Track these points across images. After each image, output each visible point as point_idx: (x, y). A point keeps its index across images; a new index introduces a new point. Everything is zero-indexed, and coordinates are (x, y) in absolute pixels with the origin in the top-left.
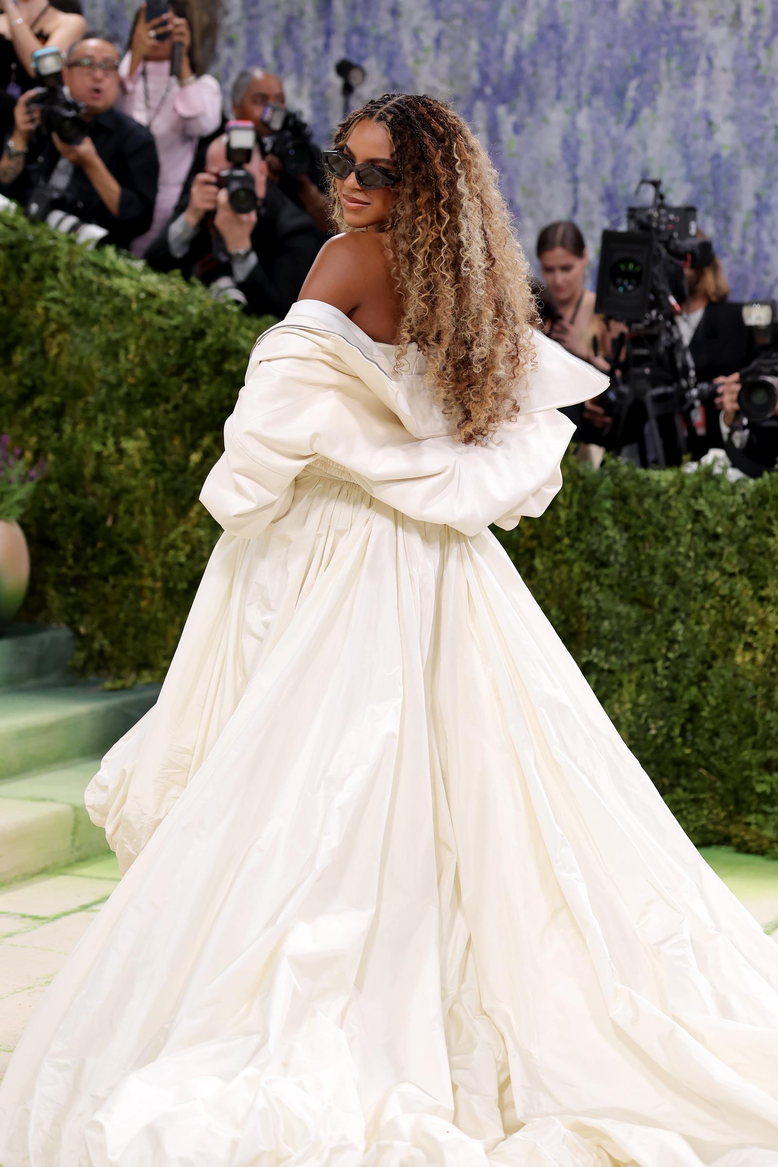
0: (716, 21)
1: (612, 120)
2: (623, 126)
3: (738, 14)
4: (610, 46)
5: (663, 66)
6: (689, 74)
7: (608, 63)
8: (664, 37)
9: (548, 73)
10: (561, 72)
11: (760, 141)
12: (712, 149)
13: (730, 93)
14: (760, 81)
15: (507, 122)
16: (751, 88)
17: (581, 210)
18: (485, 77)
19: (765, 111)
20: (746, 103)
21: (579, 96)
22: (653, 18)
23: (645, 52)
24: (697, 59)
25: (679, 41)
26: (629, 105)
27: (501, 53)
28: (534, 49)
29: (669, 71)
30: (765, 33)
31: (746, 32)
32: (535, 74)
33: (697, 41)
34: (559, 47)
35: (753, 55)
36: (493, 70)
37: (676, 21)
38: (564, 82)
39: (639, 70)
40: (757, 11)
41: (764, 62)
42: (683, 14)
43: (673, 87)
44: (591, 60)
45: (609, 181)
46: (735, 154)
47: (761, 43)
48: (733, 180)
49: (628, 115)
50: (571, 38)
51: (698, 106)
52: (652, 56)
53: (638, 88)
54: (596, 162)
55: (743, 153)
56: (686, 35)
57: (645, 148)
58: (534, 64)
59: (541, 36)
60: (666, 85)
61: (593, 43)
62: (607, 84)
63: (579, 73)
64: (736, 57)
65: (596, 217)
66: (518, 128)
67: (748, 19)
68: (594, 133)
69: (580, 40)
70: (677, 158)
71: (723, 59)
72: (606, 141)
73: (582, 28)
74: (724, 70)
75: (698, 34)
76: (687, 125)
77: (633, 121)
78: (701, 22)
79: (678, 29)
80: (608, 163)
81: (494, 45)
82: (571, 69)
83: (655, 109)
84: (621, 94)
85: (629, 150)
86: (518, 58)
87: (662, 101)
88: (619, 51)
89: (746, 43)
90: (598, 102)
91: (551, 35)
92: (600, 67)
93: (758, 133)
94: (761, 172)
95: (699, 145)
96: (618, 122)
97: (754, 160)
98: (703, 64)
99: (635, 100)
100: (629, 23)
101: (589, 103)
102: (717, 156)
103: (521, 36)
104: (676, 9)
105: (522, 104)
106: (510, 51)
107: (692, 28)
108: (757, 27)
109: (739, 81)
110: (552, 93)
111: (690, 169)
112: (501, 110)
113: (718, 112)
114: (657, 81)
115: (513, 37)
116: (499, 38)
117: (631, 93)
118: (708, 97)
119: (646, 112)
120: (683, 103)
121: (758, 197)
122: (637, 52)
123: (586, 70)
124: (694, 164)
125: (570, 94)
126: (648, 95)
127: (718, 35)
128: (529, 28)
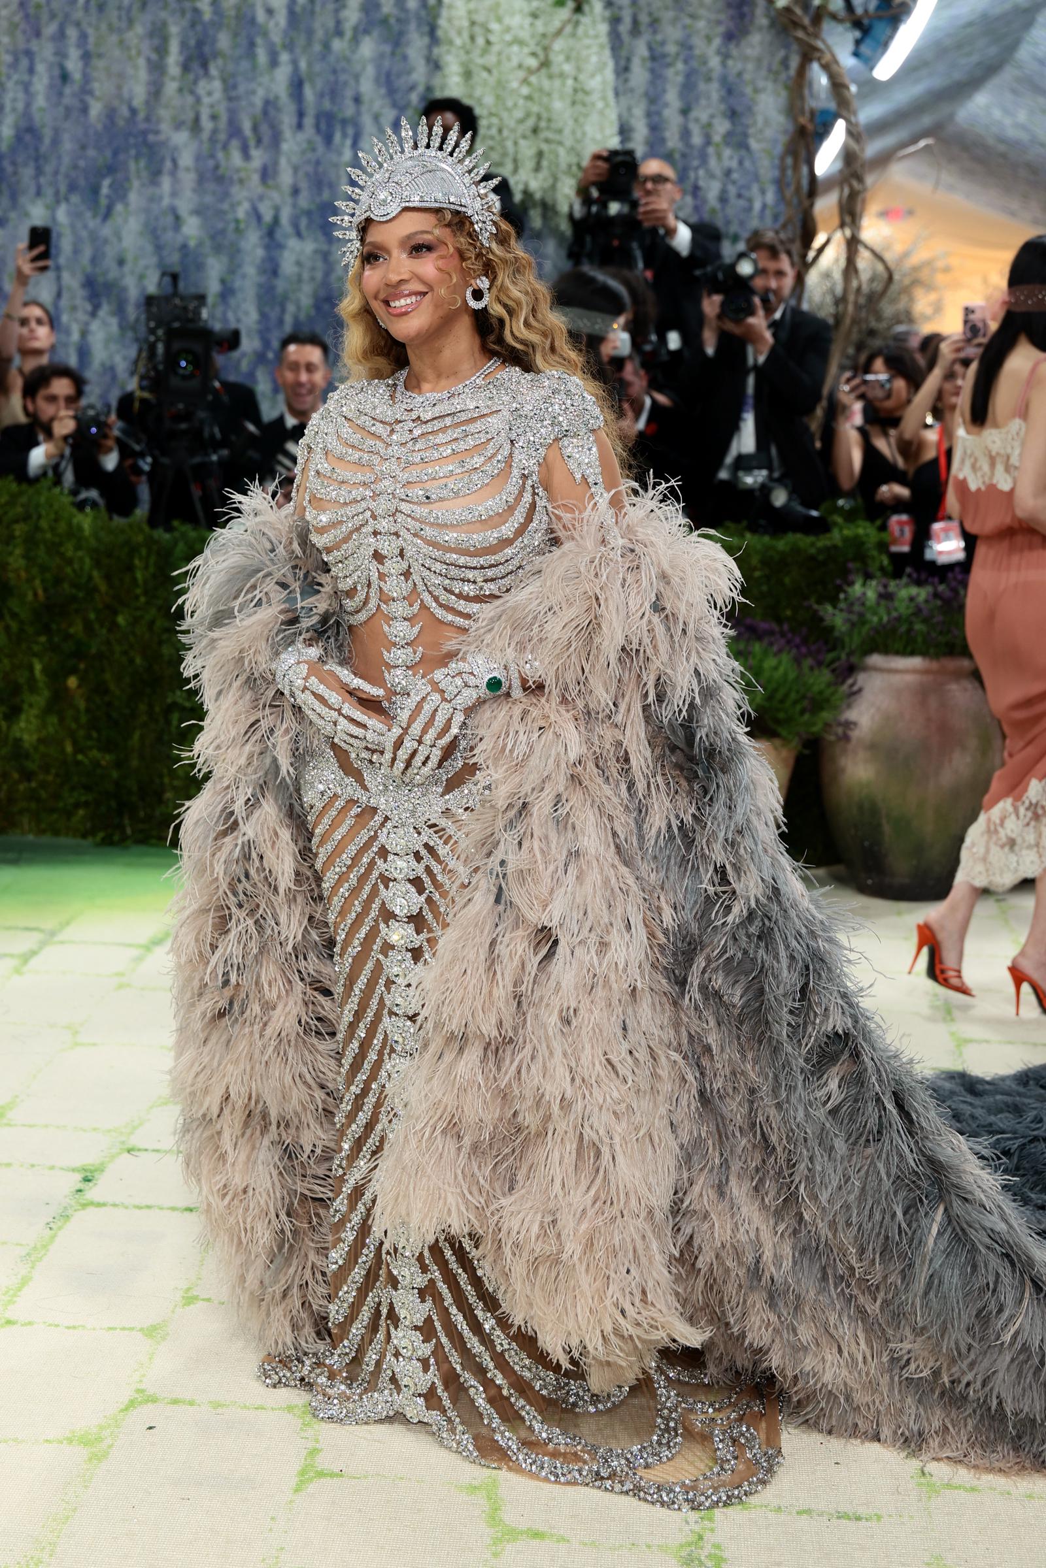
0: (178, 125)
1: (88, 214)
2: (98, 220)
3: (197, 120)
4: (83, 147)
5: (132, 166)
6: (155, 174)
7: (82, 163)
8: (132, 141)
9: (27, 173)
10: (39, 171)
11: (223, 232)
12: (179, 240)
13: (195, 191)
14: (220, 179)
16: (211, 186)
17: (65, 296)
19: (225, 206)
20: (208, 199)
21: (57, 193)
22: (121, 123)
23: (115, 153)
24: (163, 160)
25: (145, 143)
26: (104, 202)
28: (13, 150)
29: (138, 171)
30: (222, 137)
31: (205, 135)
32: (15, 173)
33: (163, 144)
34: (37, 149)
35: (212, 156)
37: (143, 126)
38: (42, 180)
39: (111, 169)
40: (214, 117)
41: (223, 163)
42: (148, 119)
43: (143, 185)
44: (66, 160)
45: (89, 269)
46: (200, 244)
47: (219, 146)
48: (200, 267)
49: (103, 210)
50: (47, 141)
51: (166, 202)
52: (122, 157)
53: (111, 186)
54: (76, 251)
55: (208, 243)
56: (151, 138)
57: (120, 239)
58: (14, 163)
59: (18, 138)
60: (136, 184)
61: (67, 145)
62: (82, 182)
63: (56, 173)
64: (198, 158)
65: (78, 302)
66: (2, 222)
67: (207, 124)
68: (73, 226)
69: (56, 142)
70: (149, 248)
71: (186, 159)
72: (84, 234)
73: (57, 132)
74: (188, 169)
75: (162, 137)
76: (157, 219)
77: (108, 214)
78: (165, 127)
79: (144, 133)
80: (87, 253)
82: (49, 169)
83: (127, 205)
84: (95, 190)
85: (106, 241)
87: (133, 197)
88: (91, 152)
89: (206, 146)
90: (75, 199)
91: (28, 138)
92: (75, 167)
93: (220, 225)
94: (225, 259)
95: (169, 236)
96: (94, 216)
97: (218, 249)
98: (168, 164)
99: (108, 197)
100: (99, 127)
101: (67, 200)
102: (184, 247)
104: (141, 115)
105: (4, 201)
107: (157, 132)
108: (215, 131)
109: (201, 180)
110: (32, 190)
111: (161, 259)
113: (184, 206)
114: (127, 179)
117: (105, 190)
118: (174, 194)
119: (119, 207)
120: (152, 199)
121: (223, 281)
122: (108, 154)
123: (63, 169)
124: (165, 253)
125: (49, 192)
126: (120, 192)
127: (181, 138)
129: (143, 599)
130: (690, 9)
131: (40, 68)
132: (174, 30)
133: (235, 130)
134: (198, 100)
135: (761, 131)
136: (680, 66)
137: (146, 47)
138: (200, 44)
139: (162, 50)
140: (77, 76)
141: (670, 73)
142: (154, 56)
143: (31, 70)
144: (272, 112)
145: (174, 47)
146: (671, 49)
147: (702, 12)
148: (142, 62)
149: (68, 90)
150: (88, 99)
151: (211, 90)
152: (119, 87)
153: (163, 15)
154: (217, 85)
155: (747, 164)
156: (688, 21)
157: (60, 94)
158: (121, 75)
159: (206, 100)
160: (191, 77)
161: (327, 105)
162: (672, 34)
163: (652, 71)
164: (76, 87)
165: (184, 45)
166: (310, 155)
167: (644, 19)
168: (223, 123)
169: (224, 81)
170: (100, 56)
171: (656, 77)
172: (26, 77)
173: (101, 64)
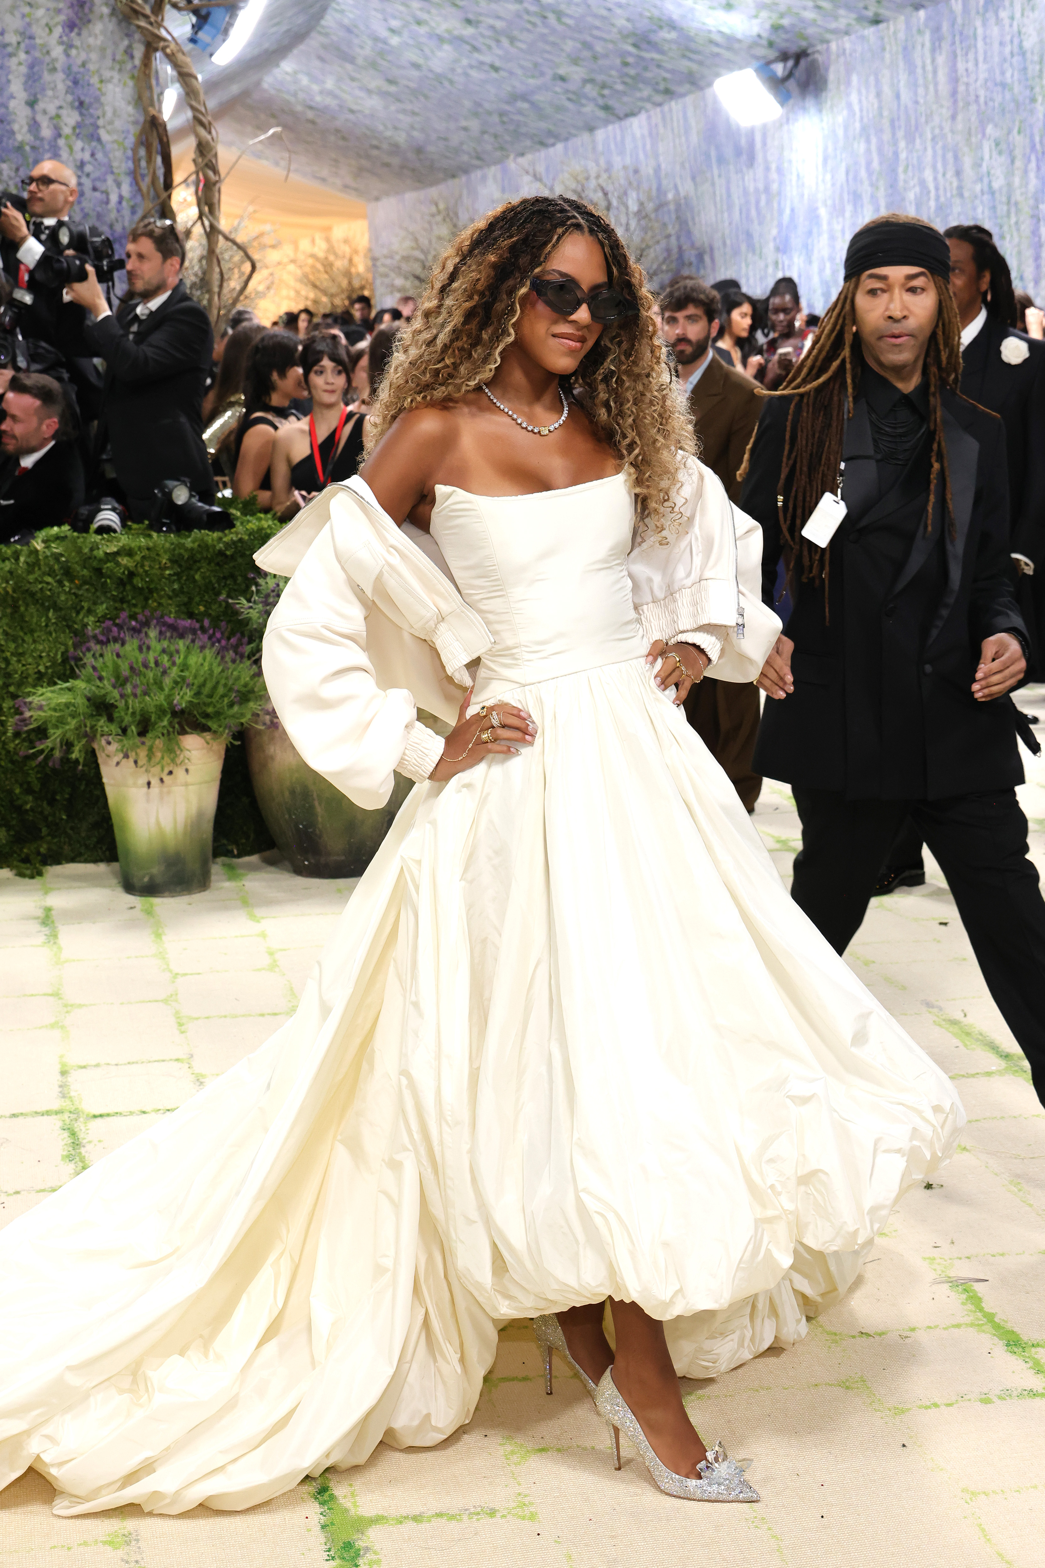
135: (111, 123)
136: (22, 56)
155: (99, 156)
156: (27, 10)
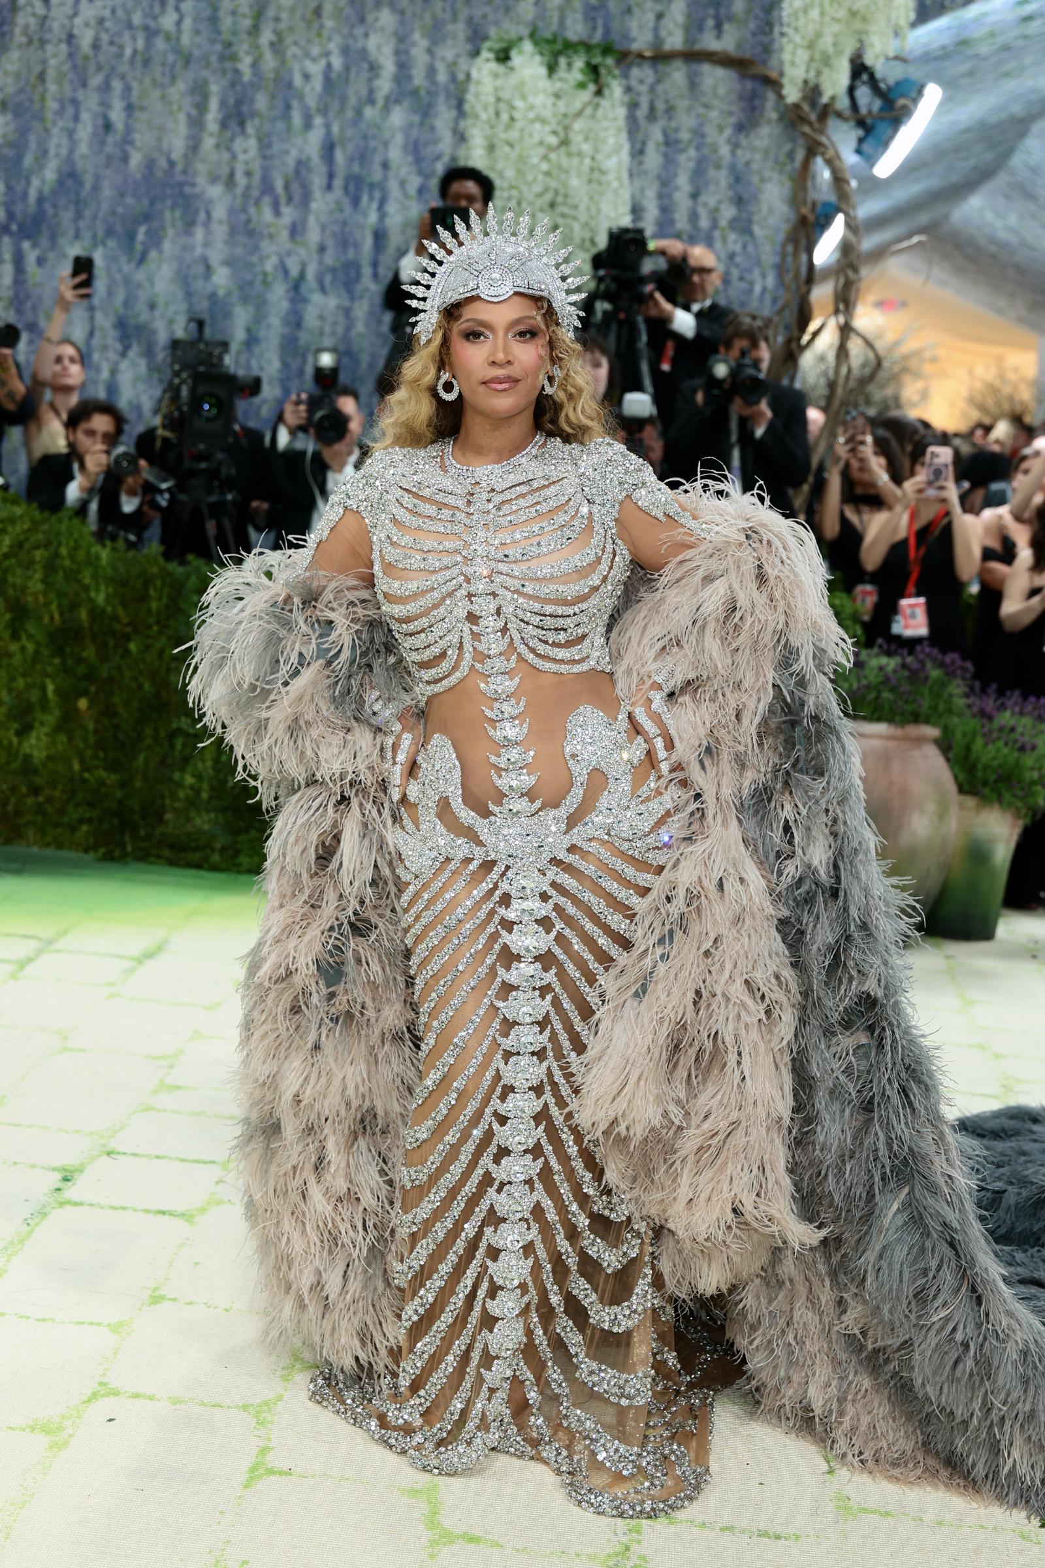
0: (214, 179)
1: (124, 259)
2: (133, 265)
3: (232, 175)
4: (122, 195)
5: (168, 215)
6: (189, 224)
7: (120, 210)
8: (169, 191)
9: (67, 216)
10: (79, 216)
11: (251, 284)
12: (209, 288)
13: (226, 242)
14: (251, 233)
15: (31, 256)
16: (242, 239)
17: (98, 335)
18: (11, 215)
19: (254, 259)
20: (239, 251)
21: (94, 237)
22: (159, 174)
23: (152, 203)
24: (197, 212)
25: (182, 195)
26: (139, 248)
27: (25, 195)
28: (54, 193)
29: (173, 221)
30: (255, 193)
31: (239, 190)
32: (56, 215)
33: (198, 196)
34: (77, 194)
35: (244, 210)
36: (18, 209)
37: (179, 178)
38: (82, 224)
39: (147, 217)
40: (248, 174)
41: (255, 218)
42: (185, 172)
43: (177, 235)
44: (105, 206)
45: (121, 311)
46: (229, 294)
47: (251, 202)
48: (228, 315)
49: (137, 256)
50: (88, 187)
51: (198, 251)
52: (158, 206)
53: (147, 233)
54: (110, 293)
55: (236, 293)
56: (187, 190)
57: (152, 284)
58: (55, 206)
59: (60, 182)
60: (170, 232)
61: (107, 192)
62: (119, 228)
63: (95, 217)
64: (231, 212)
65: (110, 341)
66: (40, 261)
67: (241, 180)
68: (108, 269)
69: (96, 188)
70: (180, 294)
71: (220, 212)
72: (118, 277)
73: (97, 178)
74: (220, 222)
75: (197, 190)
76: (189, 267)
77: (142, 260)
78: (201, 180)
79: (181, 185)
80: (120, 295)
81: (19, 187)
82: (88, 213)
83: (161, 252)
84: (132, 237)
85: (139, 286)
86: (41, 200)
87: (167, 245)
88: (130, 200)
89: (239, 201)
90: (111, 243)
91: (70, 182)
92: (113, 213)
93: (249, 277)
94: (251, 309)
95: (199, 284)
96: (129, 261)
97: (245, 299)
98: (202, 216)
99: (143, 243)
100: (139, 176)
101: (104, 243)
102: (213, 295)
103: (43, 182)
104: (179, 167)
105: (44, 241)
106: (33, 193)
107: (193, 185)
108: (248, 187)
109: (233, 232)
110: (71, 233)
111: (191, 305)
112: (26, 245)
113: (215, 256)
114: (162, 228)
115: (35, 182)
116: (23, 182)
117: (140, 237)
118: (206, 244)
119: (153, 254)
120: (186, 248)
121: (248, 330)
122: (146, 202)
123: (101, 214)
124: (195, 300)
125: (87, 235)
126: (155, 239)
127: (215, 191)
128: (50, 174)
129: (156, 628)
130: (705, 99)
131: (85, 116)
132: (214, 88)
133: (267, 187)
134: (234, 157)
135: (765, 219)
136: (692, 152)
137: (187, 103)
138: (239, 103)
139: (202, 107)
140: (119, 126)
141: (682, 158)
142: (194, 112)
143: (76, 119)
144: (304, 173)
145: (214, 105)
146: (685, 135)
147: (716, 103)
148: (182, 117)
149: (110, 139)
150: (129, 148)
151: (247, 148)
152: (159, 140)
153: (205, 73)
154: (253, 143)
155: (750, 249)
156: (701, 110)
157: (103, 143)
158: (162, 129)
159: (242, 157)
160: (228, 134)
161: (356, 168)
162: (685, 122)
163: (666, 155)
164: (118, 137)
165: (223, 103)
166: (338, 216)
167: (660, 106)
168: (257, 179)
169: (260, 140)
170: (142, 109)
171: (669, 162)
172: (71, 125)
173: (142, 116)
